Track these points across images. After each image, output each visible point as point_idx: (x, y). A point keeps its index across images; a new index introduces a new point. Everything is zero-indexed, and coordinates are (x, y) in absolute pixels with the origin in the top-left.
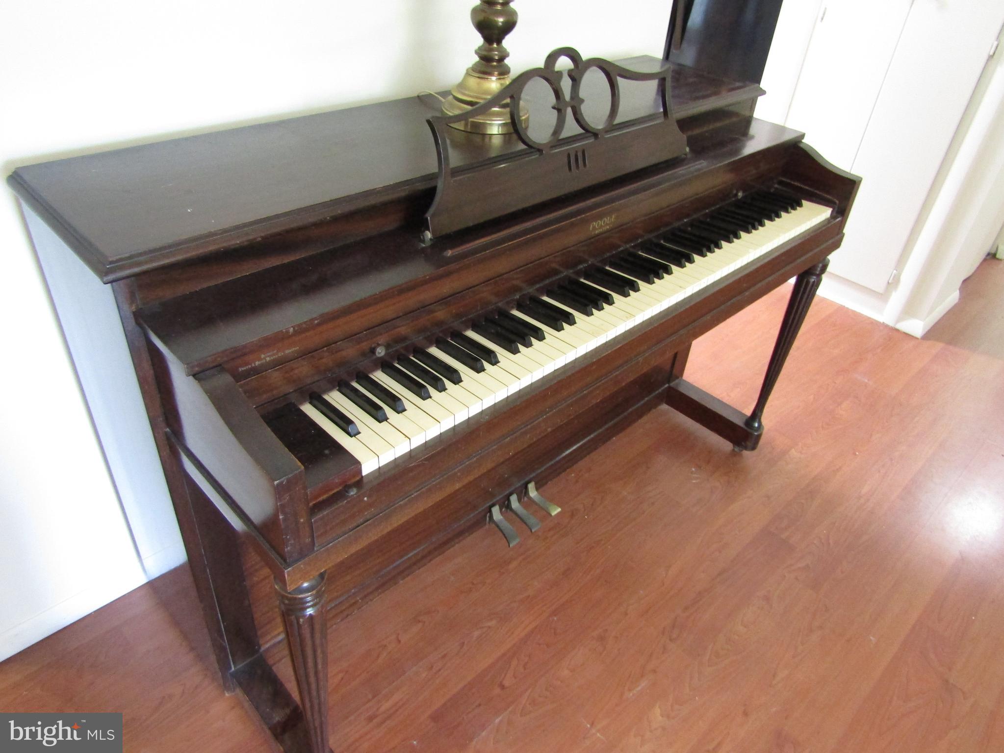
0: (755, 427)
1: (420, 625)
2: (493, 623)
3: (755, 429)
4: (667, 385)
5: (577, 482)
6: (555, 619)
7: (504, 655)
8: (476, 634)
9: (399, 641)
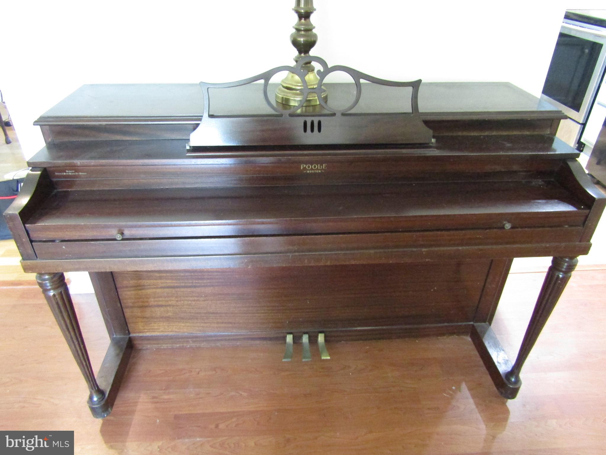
0: (512, 381)
1: (214, 372)
2: (245, 394)
3: (511, 382)
4: (472, 323)
5: (366, 352)
6: (276, 414)
7: (234, 412)
8: (233, 393)
9: (198, 373)
